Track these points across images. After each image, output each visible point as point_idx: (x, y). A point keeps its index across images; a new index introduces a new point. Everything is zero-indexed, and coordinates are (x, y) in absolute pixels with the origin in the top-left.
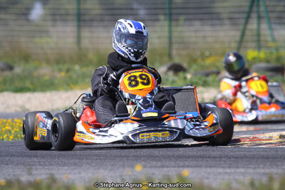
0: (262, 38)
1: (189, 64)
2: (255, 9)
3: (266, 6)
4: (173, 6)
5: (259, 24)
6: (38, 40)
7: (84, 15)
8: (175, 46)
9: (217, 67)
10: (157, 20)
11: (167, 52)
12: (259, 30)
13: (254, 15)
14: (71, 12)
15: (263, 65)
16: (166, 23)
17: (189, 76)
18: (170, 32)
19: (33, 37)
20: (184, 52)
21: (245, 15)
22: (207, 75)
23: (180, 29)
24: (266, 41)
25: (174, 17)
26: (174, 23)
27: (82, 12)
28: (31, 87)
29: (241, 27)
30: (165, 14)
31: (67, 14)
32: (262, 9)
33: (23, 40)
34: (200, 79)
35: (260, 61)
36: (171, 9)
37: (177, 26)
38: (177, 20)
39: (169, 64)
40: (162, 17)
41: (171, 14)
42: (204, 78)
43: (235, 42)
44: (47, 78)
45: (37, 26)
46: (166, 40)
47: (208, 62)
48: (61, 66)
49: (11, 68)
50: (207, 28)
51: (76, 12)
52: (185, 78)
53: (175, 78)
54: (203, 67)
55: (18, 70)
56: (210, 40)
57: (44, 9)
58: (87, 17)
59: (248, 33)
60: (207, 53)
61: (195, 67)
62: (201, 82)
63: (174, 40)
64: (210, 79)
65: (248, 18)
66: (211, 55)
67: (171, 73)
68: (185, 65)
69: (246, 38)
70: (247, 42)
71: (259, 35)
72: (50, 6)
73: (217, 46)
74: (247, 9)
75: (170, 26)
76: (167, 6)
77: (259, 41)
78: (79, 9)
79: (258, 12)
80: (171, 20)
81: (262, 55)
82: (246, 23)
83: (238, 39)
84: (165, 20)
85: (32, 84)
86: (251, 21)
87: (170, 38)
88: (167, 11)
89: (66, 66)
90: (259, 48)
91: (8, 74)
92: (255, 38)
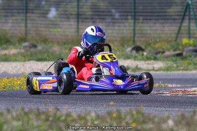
0: (191, 32)
1: (146, 47)
2: (187, 13)
3: (194, 12)
4: (137, 11)
5: (189, 23)
6: (52, 30)
7: (81, 15)
8: (137, 35)
9: (163, 49)
10: (127, 19)
11: (132, 39)
12: (189, 26)
13: (187, 18)
14: (74, 13)
15: (191, 48)
16: (132, 21)
17: (145, 54)
18: (134, 26)
19: (51, 28)
20: (143, 39)
21: (181, 17)
22: (157, 53)
23: (140, 25)
24: (194, 34)
25: (137, 17)
26: (137, 21)
27: (80, 13)
28: (47, 58)
29: (179, 25)
30: (131, 16)
31: (71, 15)
32: (192, 13)
33: (43, 29)
34: (152, 55)
35: (190, 45)
36: (135, 12)
37: (138, 23)
38: (138, 19)
39: (133, 46)
40: (130, 17)
41: (135, 16)
42: (154, 55)
43: (175, 34)
44: (57, 53)
45: (51, 21)
46: (132, 32)
47: (157, 45)
48: (66, 46)
49: (35, 46)
50: (158, 25)
51: (76, 13)
52: (143, 55)
53: (137, 55)
54: (154, 48)
55: (40, 48)
56: (159, 32)
57: (57, 10)
58: (83, 16)
59: (183, 28)
60: (158, 40)
61: (149, 48)
62: (152, 57)
63: (136, 32)
64: (159, 56)
65: (183, 19)
66: (159, 42)
67: (134, 52)
68: (143, 47)
69: (181, 32)
70: (182, 34)
71: (189, 30)
72: (60, 9)
73: (163, 36)
74: (182, 14)
75: (135, 23)
76: (133, 10)
77: (189, 34)
78: (78, 11)
79: (189, 15)
80: (135, 19)
81: (191, 42)
82: (182, 22)
83: (176, 32)
84: (132, 19)
85: (48, 56)
86: (185, 21)
87: (134, 30)
88: (133, 14)
89: (69, 46)
90: (190, 38)
91: (33, 50)
92: (187, 32)
